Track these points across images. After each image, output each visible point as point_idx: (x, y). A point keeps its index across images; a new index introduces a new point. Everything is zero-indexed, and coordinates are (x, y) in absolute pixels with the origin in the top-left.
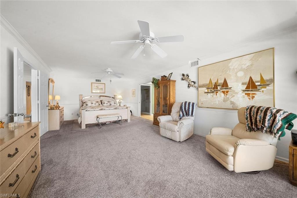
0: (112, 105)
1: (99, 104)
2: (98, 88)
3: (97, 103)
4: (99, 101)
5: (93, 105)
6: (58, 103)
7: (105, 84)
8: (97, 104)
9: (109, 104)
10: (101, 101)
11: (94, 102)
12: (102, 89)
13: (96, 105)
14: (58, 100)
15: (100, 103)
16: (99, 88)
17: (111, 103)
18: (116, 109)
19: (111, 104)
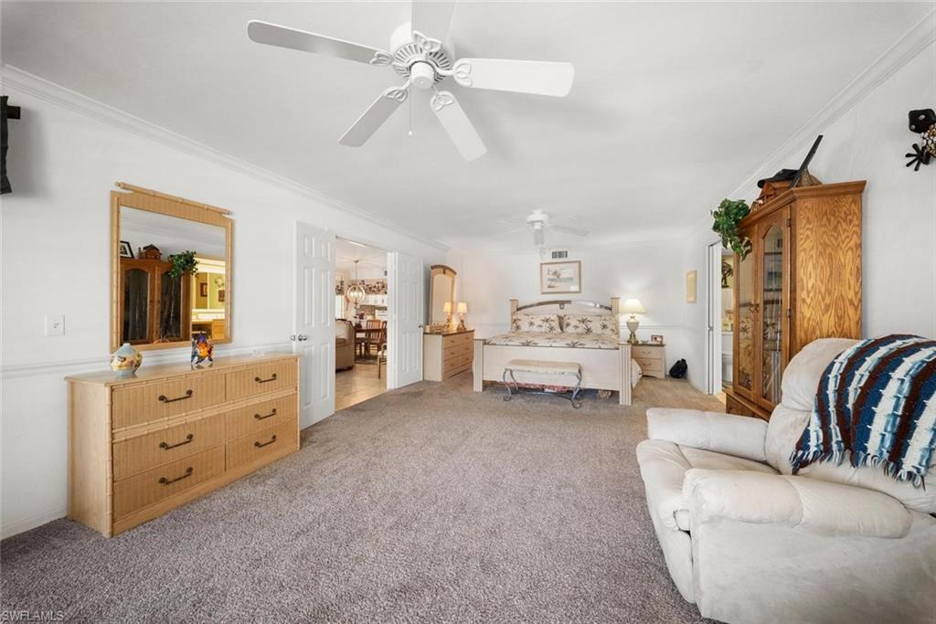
0: (594, 331)
1: (552, 328)
2: (558, 276)
3: (546, 325)
4: (554, 317)
5: (534, 328)
6: (462, 321)
7: (579, 262)
8: (545, 327)
9: (582, 328)
10: (561, 318)
11: (538, 322)
12: (572, 279)
13: (543, 329)
14: (464, 314)
15: (556, 324)
16: (562, 276)
17: (590, 325)
18: (574, 347)
19: (589, 331)
